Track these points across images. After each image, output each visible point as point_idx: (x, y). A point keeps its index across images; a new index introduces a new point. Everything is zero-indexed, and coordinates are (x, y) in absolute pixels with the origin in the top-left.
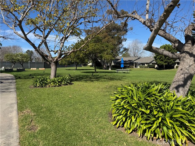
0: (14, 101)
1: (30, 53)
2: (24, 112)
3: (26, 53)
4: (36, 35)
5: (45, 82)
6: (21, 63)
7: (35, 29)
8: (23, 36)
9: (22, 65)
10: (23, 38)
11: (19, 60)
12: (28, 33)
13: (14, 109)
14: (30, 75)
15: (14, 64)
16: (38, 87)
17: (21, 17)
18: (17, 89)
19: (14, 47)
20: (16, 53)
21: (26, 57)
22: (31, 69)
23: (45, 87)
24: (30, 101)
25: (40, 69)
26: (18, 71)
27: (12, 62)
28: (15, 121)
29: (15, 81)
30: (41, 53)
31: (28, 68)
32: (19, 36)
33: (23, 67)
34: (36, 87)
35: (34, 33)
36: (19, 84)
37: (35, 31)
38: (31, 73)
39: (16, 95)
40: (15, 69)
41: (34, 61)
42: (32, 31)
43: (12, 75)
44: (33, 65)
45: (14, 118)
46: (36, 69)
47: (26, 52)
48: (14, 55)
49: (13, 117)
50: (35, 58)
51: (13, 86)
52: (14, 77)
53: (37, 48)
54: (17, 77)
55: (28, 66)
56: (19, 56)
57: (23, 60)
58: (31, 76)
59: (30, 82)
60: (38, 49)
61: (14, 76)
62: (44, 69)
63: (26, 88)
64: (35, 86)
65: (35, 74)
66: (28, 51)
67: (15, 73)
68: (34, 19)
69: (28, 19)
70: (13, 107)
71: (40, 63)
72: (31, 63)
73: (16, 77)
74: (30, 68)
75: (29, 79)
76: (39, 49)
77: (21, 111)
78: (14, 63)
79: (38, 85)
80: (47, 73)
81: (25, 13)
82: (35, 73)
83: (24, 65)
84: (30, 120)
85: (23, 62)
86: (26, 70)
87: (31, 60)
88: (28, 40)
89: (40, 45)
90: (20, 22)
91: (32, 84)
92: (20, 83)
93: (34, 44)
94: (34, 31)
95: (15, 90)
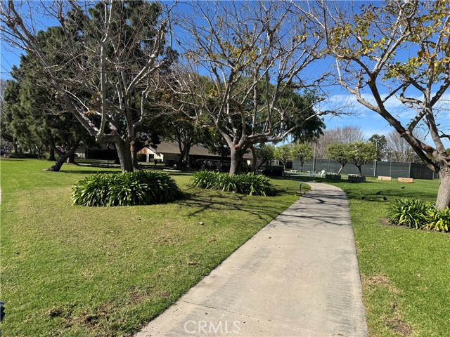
0: (350, 247)
1: (379, 141)
2: (374, 278)
3: (370, 142)
4: (405, 100)
5: (422, 215)
6: (359, 163)
7: (404, 86)
8: (375, 105)
9: (359, 167)
10: (376, 111)
11: (355, 157)
12: (386, 99)
13: (351, 265)
14: (379, 193)
15: (343, 166)
16: (402, 224)
17: (377, 65)
18: (354, 221)
19: (346, 129)
20: (349, 142)
21: (369, 151)
22: (380, 178)
23: (419, 228)
24: (386, 257)
25: (400, 179)
26: (352, 180)
27: (340, 162)
28: (356, 292)
29: (346, 202)
30: (416, 142)
31: (371, 175)
32: (368, 107)
33: (361, 172)
34: (396, 224)
35: (402, 95)
36: (356, 211)
37: (404, 91)
38: (380, 188)
39: (352, 234)
40: (345, 177)
41: (386, 161)
42: (395, 92)
43: (341, 190)
44: (383, 169)
45: (353, 285)
46: (390, 178)
47: (371, 139)
48: (345, 146)
49: (351, 283)
50: (389, 154)
51: (344, 213)
52: (344, 194)
53: (405, 131)
54: (349, 195)
55: (372, 170)
56: (355, 149)
57: (362, 157)
58: (380, 196)
59: (381, 210)
60: (407, 132)
61: (345, 191)
62: (411, 180)
63: (372, 223)
64: (394, 223)
65: (389, 191)
66: (376, 136)
67: (347, 186)
68: (405, 64)
69: (391, 67)
70: (348, 261)
71: (402, 165)
72: (379, 164)
73: (348, 193)
74: (376, 177)
75: (377, 203)
76: (411, 134)
77: (367, 275)
78: (343, 162)
79: (401, 221)
80: (421, 193)
81: (387, 54)
82: (389, 188)
83: (363, 167)
84: (392, 304)
85: (362, 162)
86: (368, 179)
87: (380, 156)
88: (385, 114)
89: (414, 124)
90: (373, 76)
91: (387, 215)
92: (359, 208)
93: (399, 123)
94: (401, 91)
95: (350, 223)
